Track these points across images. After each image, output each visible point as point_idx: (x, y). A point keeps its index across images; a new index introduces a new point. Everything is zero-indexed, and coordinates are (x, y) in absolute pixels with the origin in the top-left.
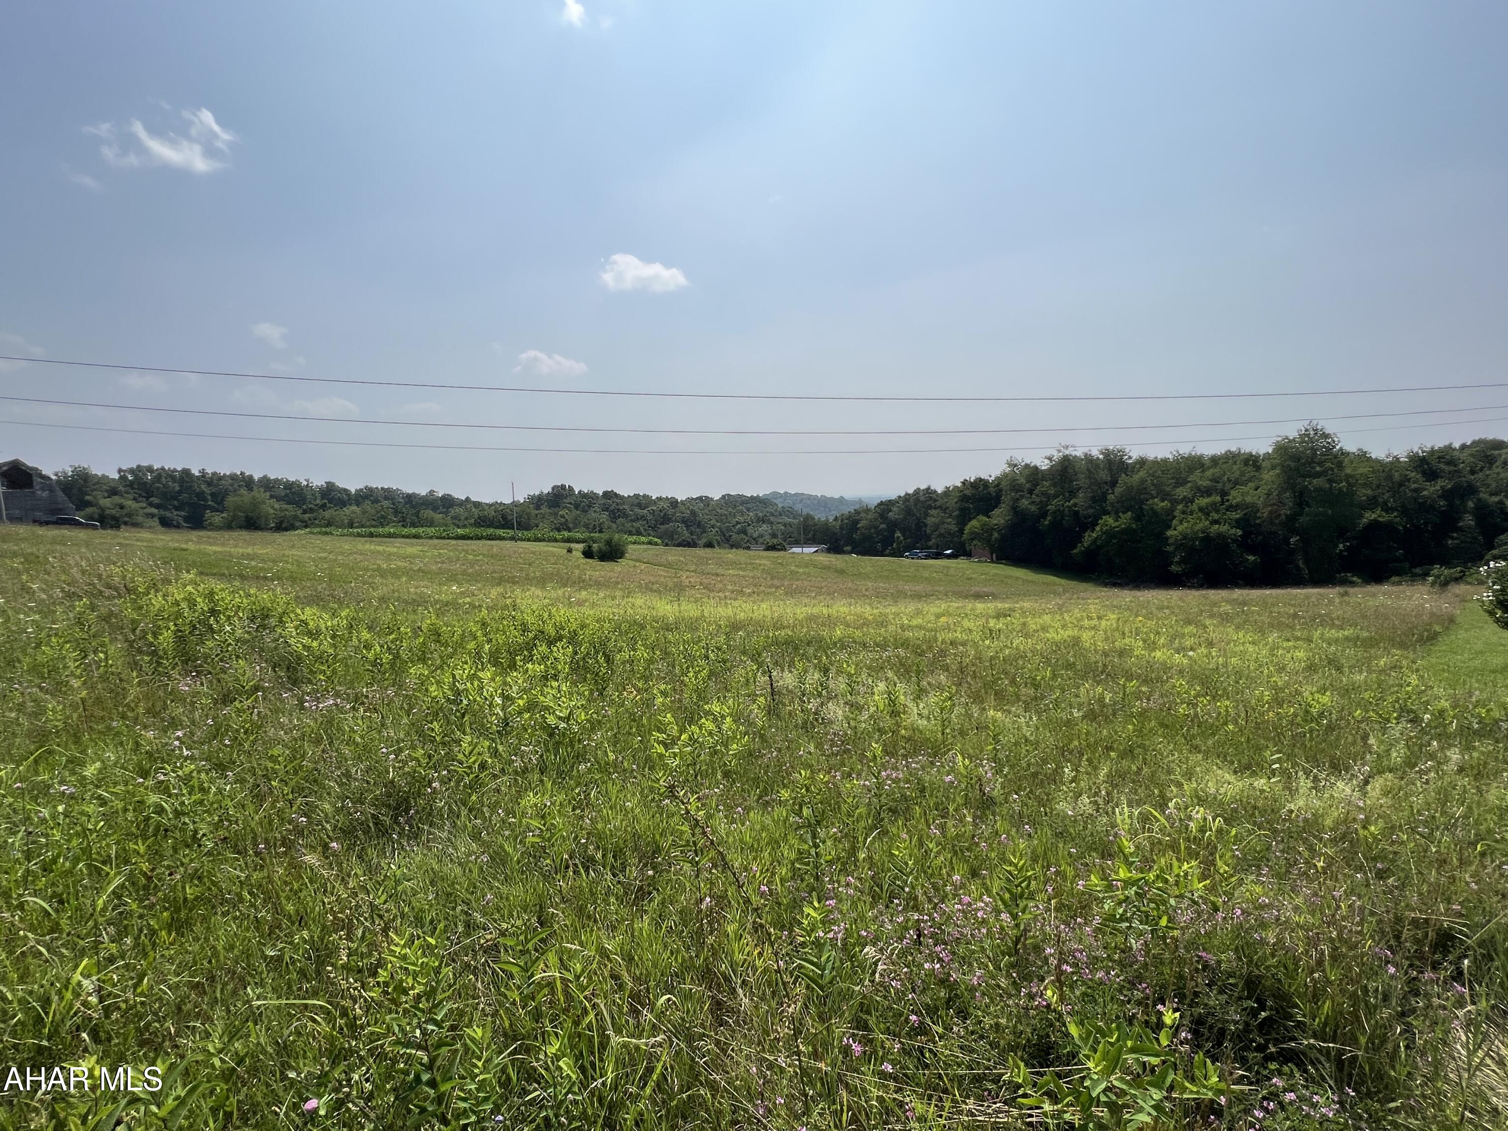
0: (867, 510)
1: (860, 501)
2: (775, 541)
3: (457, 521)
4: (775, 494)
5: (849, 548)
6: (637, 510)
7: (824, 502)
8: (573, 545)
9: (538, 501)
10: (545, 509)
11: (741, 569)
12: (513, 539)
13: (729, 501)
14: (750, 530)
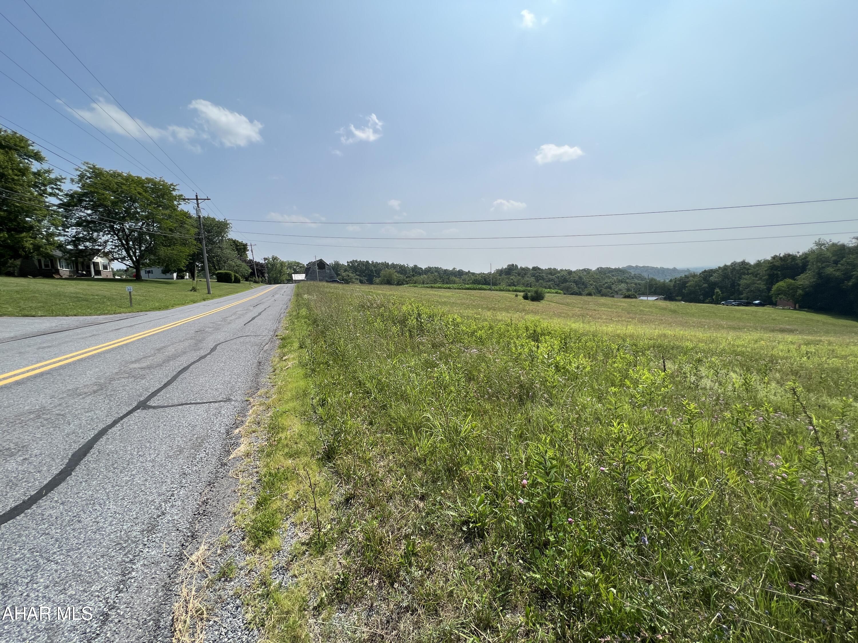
0: (694, 276)
1: (688, 270)
2: (630, 293)
3: (465, 282)
4: (630, 267)
5: (680, 298)
6: (550, 276)
7: (663, 271)
8: (518, 293)
9: (500, 272)
10: (504, 276)
11: (609, 308)
12: (490, 290)
13: (601, 271)
14: (613, 287)
